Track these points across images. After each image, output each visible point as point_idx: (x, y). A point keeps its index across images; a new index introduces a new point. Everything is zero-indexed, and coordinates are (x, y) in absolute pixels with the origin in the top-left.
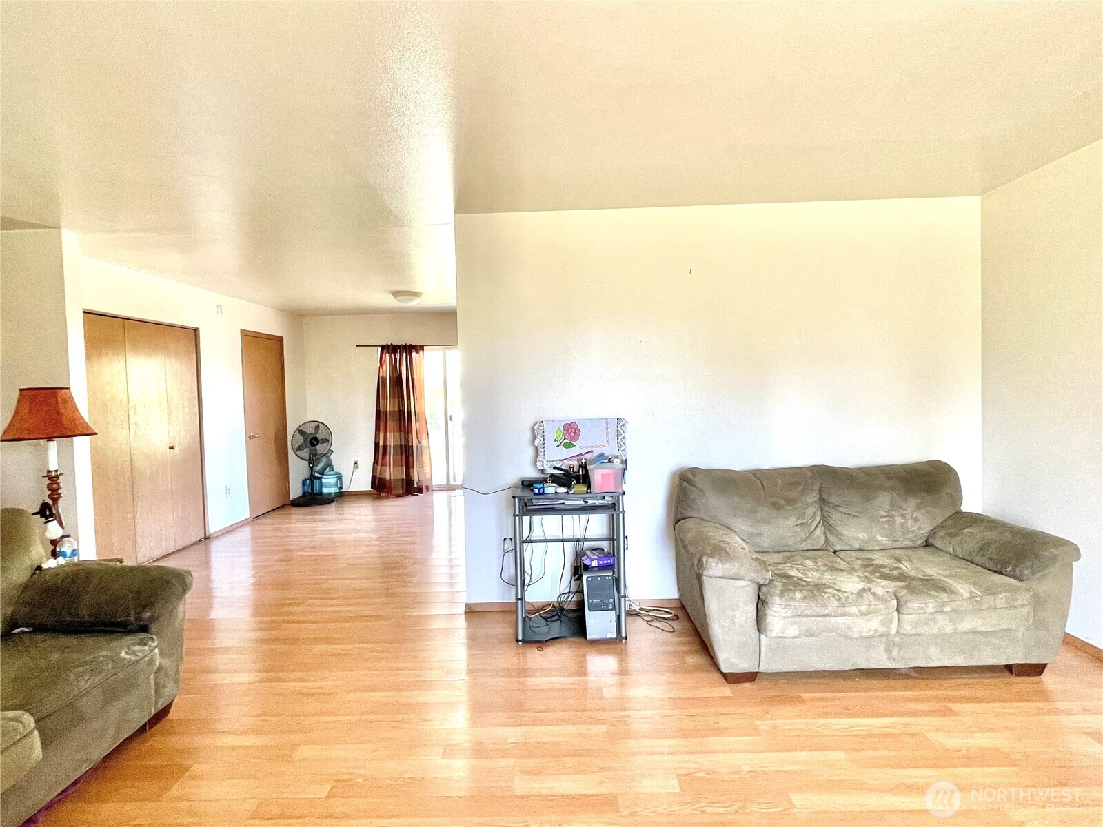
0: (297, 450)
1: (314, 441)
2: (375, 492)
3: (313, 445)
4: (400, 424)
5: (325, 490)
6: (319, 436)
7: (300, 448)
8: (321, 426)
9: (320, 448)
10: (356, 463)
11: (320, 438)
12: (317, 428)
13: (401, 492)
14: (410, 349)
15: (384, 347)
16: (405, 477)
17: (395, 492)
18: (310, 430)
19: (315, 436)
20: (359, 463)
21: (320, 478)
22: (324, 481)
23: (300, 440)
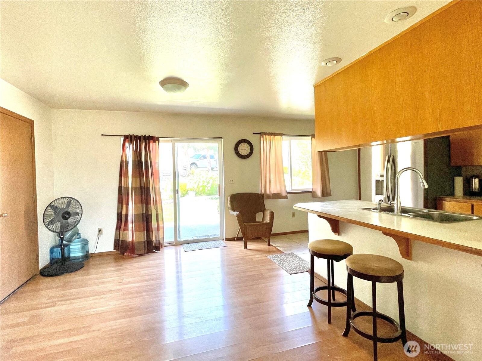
0: (48, 224)
1: (66, 215)
2: (117, 252)
3: (64, 218)
4: (141, 196)
5: (72, 255)
6: (71, 210)
7: (52, 222)
8: (72, 201)
9: (71, 220)
10: (100, 230)
11: (71, 212)
12: (69, 203)
13: (143, 252)
14: (149, 139)
15: (126, 137)
16: (146, 240)
17: (137, 252)
18: (62, 205)
19: (66, 210)
20: (103, 231)
21: (67, 245)
22: (71, 247)
23: (51, 215)
